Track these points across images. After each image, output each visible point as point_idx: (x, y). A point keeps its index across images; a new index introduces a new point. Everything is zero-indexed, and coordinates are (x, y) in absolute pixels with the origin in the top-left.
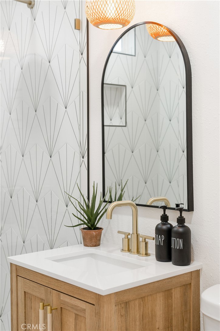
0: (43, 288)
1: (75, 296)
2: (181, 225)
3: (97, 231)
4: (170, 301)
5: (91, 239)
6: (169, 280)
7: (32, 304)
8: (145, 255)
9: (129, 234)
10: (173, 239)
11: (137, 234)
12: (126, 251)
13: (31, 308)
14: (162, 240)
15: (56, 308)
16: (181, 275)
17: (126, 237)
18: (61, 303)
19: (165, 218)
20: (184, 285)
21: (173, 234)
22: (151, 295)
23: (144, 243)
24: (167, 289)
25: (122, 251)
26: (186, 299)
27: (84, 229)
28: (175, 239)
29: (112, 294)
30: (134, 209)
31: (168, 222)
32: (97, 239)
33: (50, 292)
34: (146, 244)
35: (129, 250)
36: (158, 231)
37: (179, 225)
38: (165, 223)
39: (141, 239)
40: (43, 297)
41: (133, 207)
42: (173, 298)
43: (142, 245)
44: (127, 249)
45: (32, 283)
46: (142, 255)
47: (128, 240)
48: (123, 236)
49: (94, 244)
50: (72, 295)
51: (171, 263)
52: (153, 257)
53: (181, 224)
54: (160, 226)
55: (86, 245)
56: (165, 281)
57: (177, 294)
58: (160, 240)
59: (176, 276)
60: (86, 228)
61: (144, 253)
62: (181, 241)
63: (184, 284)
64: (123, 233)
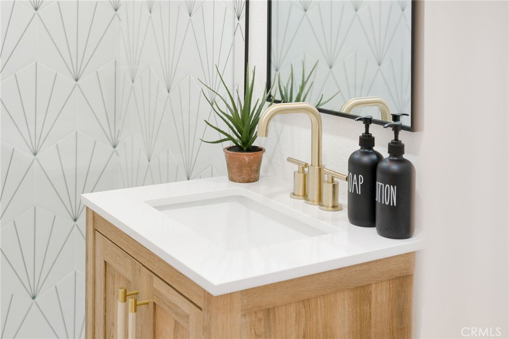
0: (129, 260)
1: (174, 286)
2: (396, 158)
3: (252, 155)
4: (365, 308)
5: (240, 168)
6: (365, 267)
7: (115, 286)
8: (332, 209)
9: (306, 165)
10: (379, 184)
11: (319, 166)
12: (299, 196)
13: (113, 293)
14: (360, 183)
15: (147, 301)
16: (391, 257)
17: (301, 170)
18: (154, 295)
19: (367, 141)
20: (397, 278)
21: (379, 176)
22: (323, 295)
23: (331, 185)
24: (360, 285)
25: (293, 196)
26: (401, 304)
27: (230, 149)
28: (381, 186)
29: (234, 293)
30: (314, 118)
31: (372, 149)
32: (251, 170)
33: (140, 271)
34: (334, 186)
35: (305, 196)
36: (354, 165)
37: (391, 158)
38: (366, 150)
39: (326, 178)
40: (129, 276)
41: (312, 115)
42: (373, 302)
43: (327, 189)
44: (301, 193)
45: (115, 248)
46: (326, 208)
47: (305, 176)
48: (296, 168)
49: (247, 178)
50: (170, 283)
51: (374, 230)
52: (344, 214)
53: (395, 156)
54: (357, 156)
55: (232, 179)
56: (354, 270)
57: (381, 296)
58: (355, 184)
59: (380, 260)
60: (233, 147)
61: (331, 205)
62: (393, 191)
63: (398, 275)
64: (297, 162)
